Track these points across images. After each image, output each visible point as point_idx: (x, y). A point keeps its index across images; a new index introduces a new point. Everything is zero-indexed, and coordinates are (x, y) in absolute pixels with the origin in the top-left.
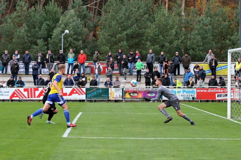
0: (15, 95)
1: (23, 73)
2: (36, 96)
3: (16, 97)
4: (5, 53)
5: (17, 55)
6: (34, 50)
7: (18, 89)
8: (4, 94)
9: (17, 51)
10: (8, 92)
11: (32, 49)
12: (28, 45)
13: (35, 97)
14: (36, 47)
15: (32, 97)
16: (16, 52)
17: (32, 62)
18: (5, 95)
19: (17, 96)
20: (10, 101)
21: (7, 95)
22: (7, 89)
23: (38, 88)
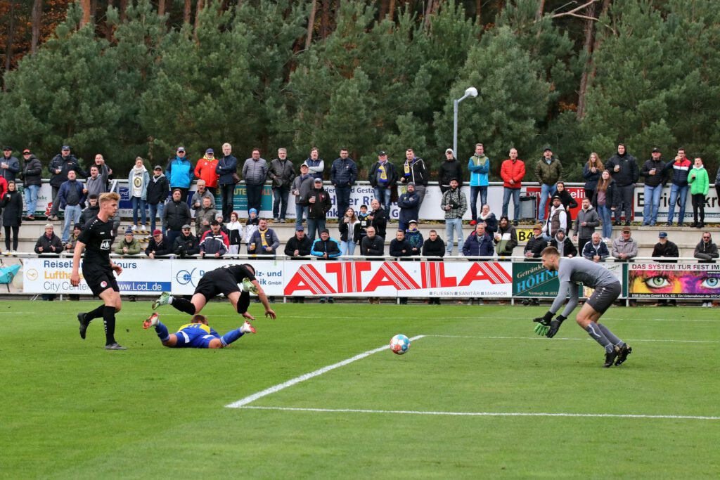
0: (301, 284)
1: (333, 217)
2: (364, 285)
3: (301, 288)
4: (280, 156)
5: (317, 162)
6: (388, 146)
7: (310, 266)
8: (268, 279)
9: (316, 151)
10: (280, 274)
11: (381, 146)
12: (372, 131)
13: (359, 289)
14: (392, 138)
15: (350, 290)
16: (314, 154)
17: (361, 184)
18: (270, 283)
19: (307, 287)
20: (285, 299)
21: (277, 283)
22: (275, 264)
23: (370, 263)
